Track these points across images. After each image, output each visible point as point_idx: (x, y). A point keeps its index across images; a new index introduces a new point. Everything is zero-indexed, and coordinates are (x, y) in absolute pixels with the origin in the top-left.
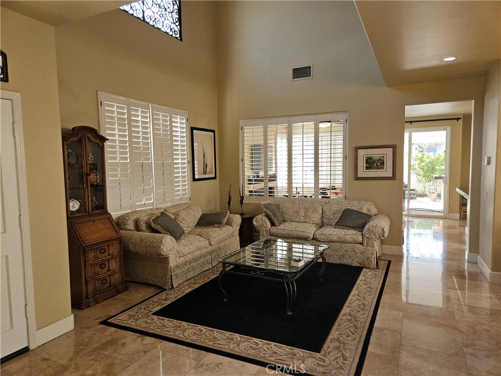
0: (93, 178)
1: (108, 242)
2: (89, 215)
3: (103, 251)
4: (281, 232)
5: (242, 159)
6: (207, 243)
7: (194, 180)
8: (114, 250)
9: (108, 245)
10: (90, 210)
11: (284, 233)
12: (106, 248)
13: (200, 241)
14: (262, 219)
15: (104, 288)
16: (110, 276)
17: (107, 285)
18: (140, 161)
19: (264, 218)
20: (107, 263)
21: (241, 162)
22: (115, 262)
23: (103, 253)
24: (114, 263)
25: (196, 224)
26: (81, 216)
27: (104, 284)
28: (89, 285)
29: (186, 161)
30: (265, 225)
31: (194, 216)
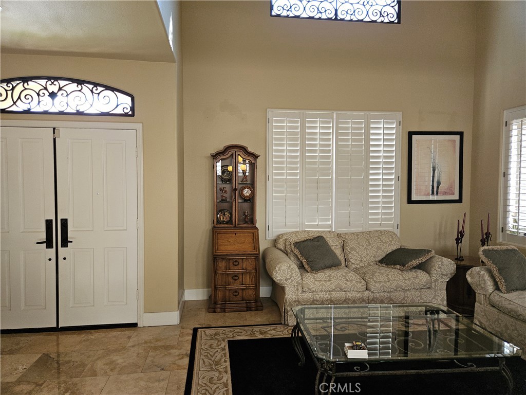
0: (246, 192)
1: (244, 256)
2: (235, 227)
3: (236, 263)
4: (505, 304)
5: (504, 173)
6: (361, 286)
7: (410, 201)
8: (249, 265)
9: (243, 259)
10: (237, 223)
11: (509, 307)
12: (240, 261)
13: (347, 280)
14: (478, 273)
15: (235, 299)
16: (243, 289)
17: (239, 298)
18: (316, 176)
19: (482, 272)
20: (241, 277)
21: (502, 179)
22: (250, 278)
23: (236, 265)
24: (248, 277)
25: (380, 258)
26: (226, 227)
27: (236, 296)
28: (218, 291)
29: (393, 177)
30: (483, 285)
31: (378, 248)
